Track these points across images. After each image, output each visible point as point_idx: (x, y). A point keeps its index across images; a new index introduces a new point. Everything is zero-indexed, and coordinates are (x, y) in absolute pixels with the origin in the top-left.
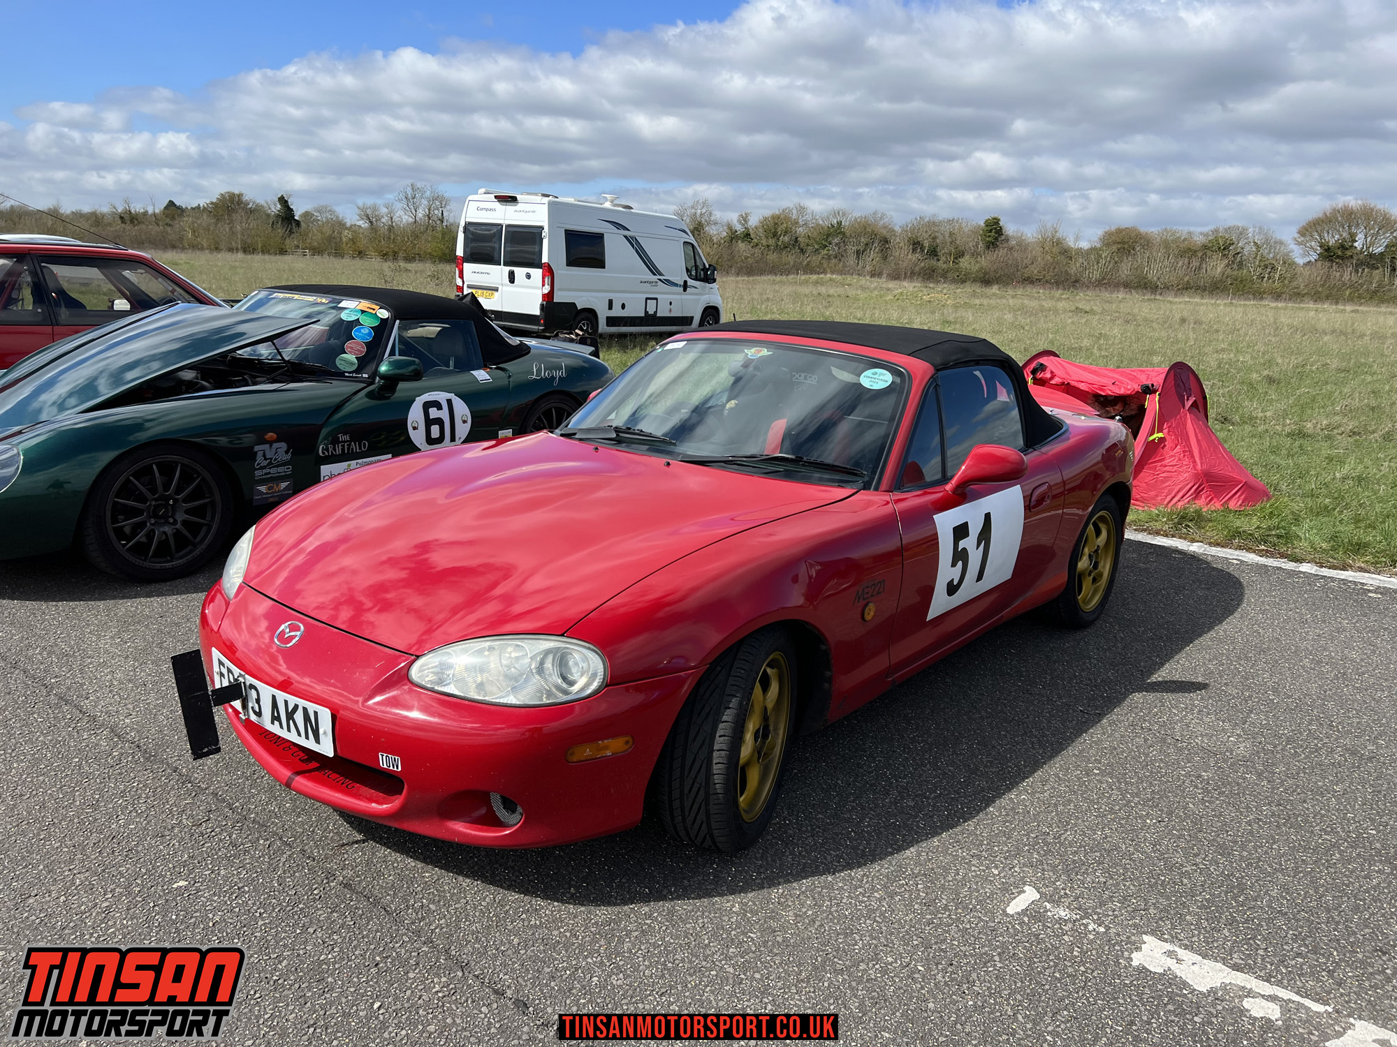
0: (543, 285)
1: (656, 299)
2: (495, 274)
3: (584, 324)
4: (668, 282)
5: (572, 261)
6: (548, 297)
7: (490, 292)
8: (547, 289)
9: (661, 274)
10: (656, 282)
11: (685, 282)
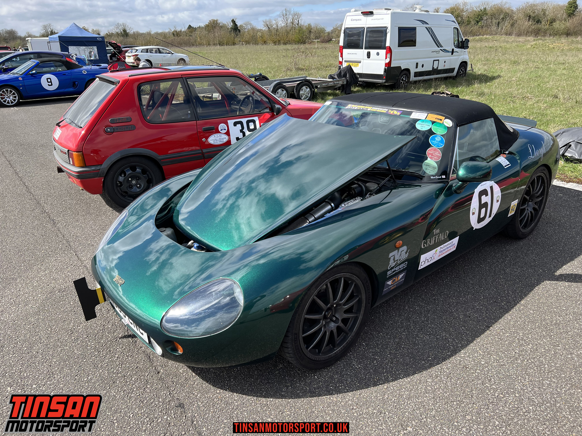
0: (386, 58)
1: (438, 60)
2: (359, 54)
3: (404, 77)
4: (445, 51)
5: (401, 44)
6: (388, 65)
7: (357, 63)
8: (388, 60)
9: (442, 47)
10: (439, 51)
11: (453, 50)
